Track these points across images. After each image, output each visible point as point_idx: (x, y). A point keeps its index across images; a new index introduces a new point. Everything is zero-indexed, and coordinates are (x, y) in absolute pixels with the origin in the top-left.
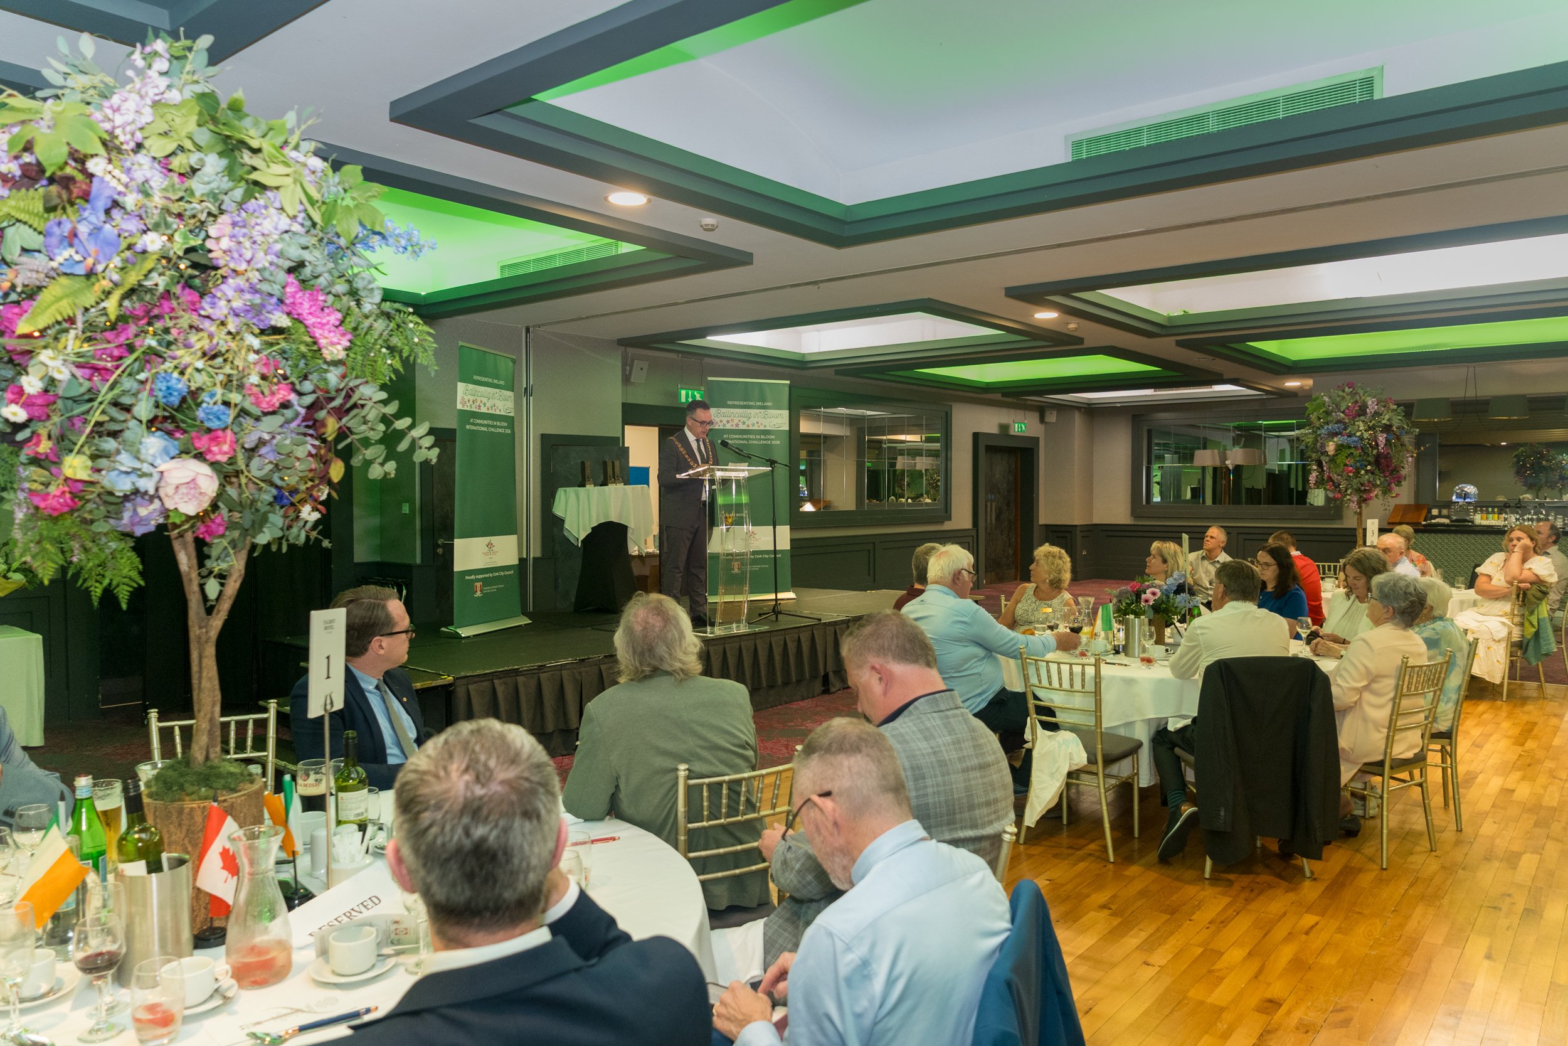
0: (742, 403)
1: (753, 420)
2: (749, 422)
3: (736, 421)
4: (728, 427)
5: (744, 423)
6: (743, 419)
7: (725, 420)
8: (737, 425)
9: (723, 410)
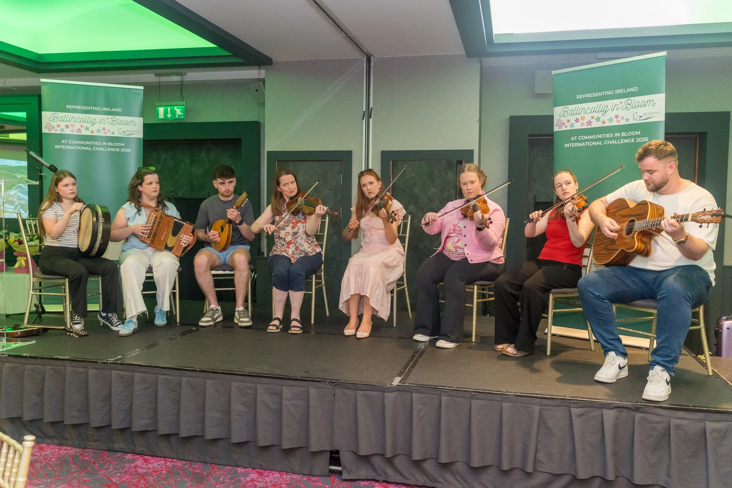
0: (596, 95)
1: (611, 114)
2: (606, 118)
3: (588, 118)
4: (578, 126)
5: (598, 119)
6: (596, 115)
7: (573, 119)
8: (589, 123)
9: (571, 107)
